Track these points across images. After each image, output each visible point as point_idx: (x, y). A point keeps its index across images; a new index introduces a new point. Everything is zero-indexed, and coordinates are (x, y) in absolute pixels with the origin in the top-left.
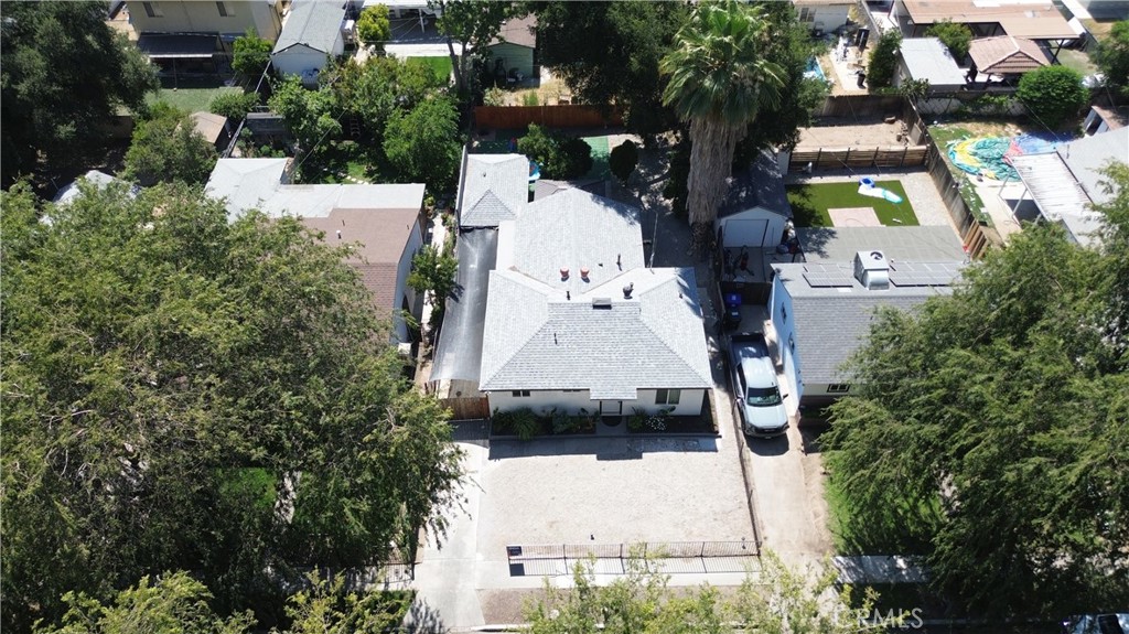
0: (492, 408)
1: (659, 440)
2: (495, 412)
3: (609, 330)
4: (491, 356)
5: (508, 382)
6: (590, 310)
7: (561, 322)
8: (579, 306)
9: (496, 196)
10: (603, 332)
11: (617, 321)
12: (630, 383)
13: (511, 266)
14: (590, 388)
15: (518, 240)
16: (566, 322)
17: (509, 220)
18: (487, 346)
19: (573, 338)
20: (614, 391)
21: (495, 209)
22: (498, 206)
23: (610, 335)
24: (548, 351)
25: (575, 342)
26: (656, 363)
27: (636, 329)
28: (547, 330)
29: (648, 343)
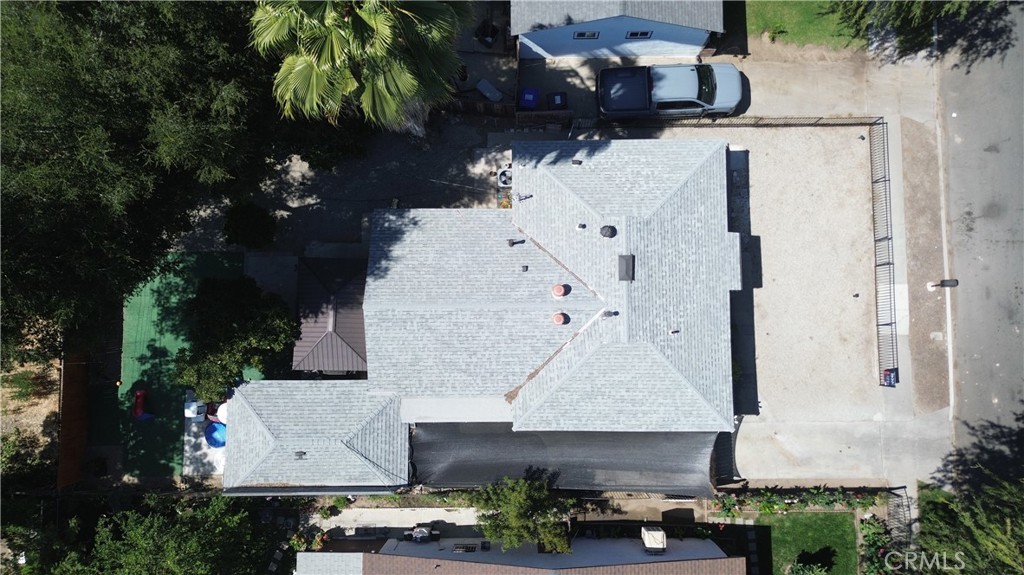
4: (682, 419)
5: (724, 394)
6: (635, 283)
7: (653, 324)
8: (630, 299)
9: (355, 431)
10: (664, 268)
11: (649, 249)
12: (723, 240)
13: (504, 399)
14: (728, 290)
15: (450, 392)
16: (651, 318)
17: (399, 408)
18: (661, 426)
19: (671, 309)
20: (732, 259)
21: (380, 431)
22: (376, 426)
23: (667, 260)
24: (687, 343)
25: (674, 307)
26: (699, 204)
27: (659, 224)
28: (663, 343)
29: (676, 211)
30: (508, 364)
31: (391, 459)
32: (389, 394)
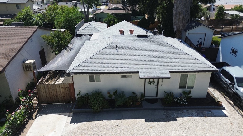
0: (77, 92)
1: (185, 111)
2: (78, 95)
3: (147, 45)
4: (78, 60)
5: (86, 68)
7: (120, 43)
8: (130, 37)
9: (93, 26)
10: (144, 46)
14: (139, 71)
15: (100, 35)
20: (155, 73)
23: (148, 48)
24: (112, 54)
25: (128, 50)
26: (178, 59)
27: (163, 45)
28: (112, 46)
29: (171, 51)
32: (102, 31)
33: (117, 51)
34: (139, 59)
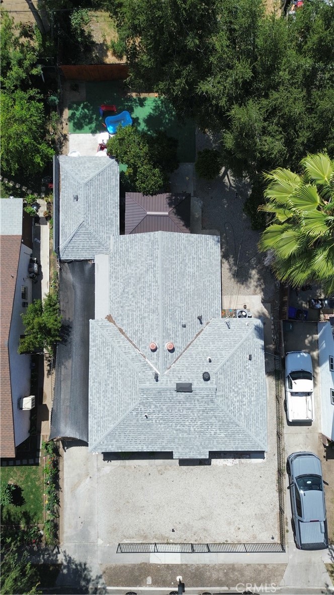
3: (189, 409)
4: (96, 421)
5: (110, 447)
6: (175, 393)
7: (150, 403)
8: (165, 390)
9: (90, 229)
10: (184, 411)
11: (196, 402)
12: (204, 448)
13: (108, 314)
14: (173, 451)
15: (112, 283)
16: (154, 403)
17: (103, 253)
18: (92, 408)
19: (160, 415)
20: (192, 453)
21: (90, 243)
22: (93, 240)
23: (190, 413)
24: (140, 424)
25: (161, 418)
26: (225, 434)
27: (212, 408)
28: (139, 409)
29: (220, 419)
30: (128, 316)
31: (74, 250)
32: (111, 247)
33: (147, 418)
34: (175, 432)
